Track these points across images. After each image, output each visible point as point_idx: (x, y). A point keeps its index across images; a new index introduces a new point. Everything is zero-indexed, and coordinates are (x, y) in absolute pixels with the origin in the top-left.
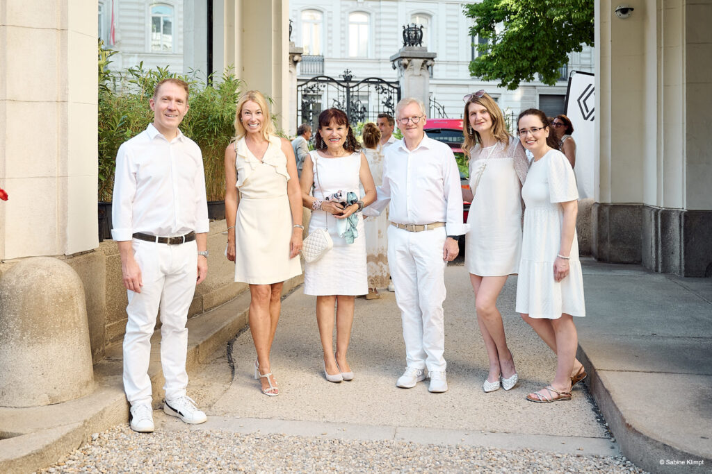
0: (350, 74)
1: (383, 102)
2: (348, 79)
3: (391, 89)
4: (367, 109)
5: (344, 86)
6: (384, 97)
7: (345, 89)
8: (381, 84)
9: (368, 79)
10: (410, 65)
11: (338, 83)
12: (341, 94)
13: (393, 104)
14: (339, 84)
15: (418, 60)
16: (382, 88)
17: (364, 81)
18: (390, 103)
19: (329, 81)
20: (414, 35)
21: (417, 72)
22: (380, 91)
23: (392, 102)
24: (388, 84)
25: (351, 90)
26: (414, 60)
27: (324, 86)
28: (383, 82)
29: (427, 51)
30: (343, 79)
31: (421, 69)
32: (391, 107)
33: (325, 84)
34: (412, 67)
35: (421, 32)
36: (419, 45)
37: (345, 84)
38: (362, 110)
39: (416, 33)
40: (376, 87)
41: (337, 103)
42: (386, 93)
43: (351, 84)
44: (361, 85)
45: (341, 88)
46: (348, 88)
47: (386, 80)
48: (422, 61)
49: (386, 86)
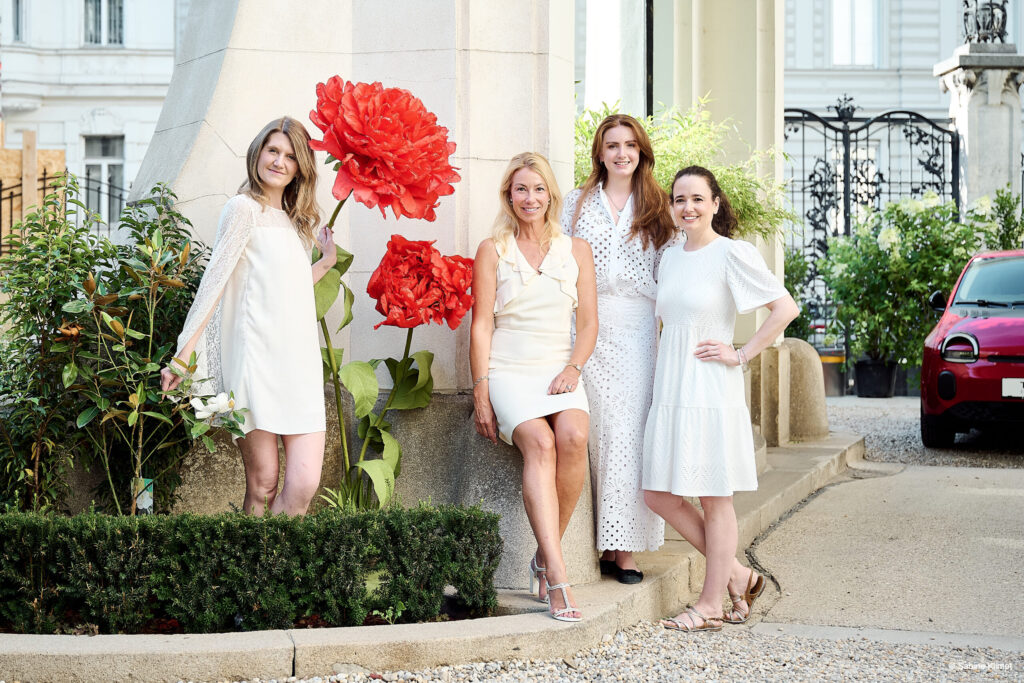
0: (851, 103)
1: (921, 163)
2: (845, 115)
3: (937, 133)
4: (886, 178)
5: (837, 130)
6: (923, 151)
7: (840, 136)
8: (915, 124)
9: (889, 114)
10: (979, 83)
11: (825, 122)
12: (830, 144)
13: (943, 166)
14: (826, 125)
15: (999, 72)
16: (919, 131)
17: (880, 119)
18: (935, 165)
19: (807, 119)
20: (989, 19)
21: (995, 97)
22: (915, 138)
23: (939, 162)
24: (931, 122)
25: (853, 136)
26: (989, 73)
27: (796, 130)
28: (920, 118)
29: (1016, 52)
30: (835, 114)
31: (1004, 91)
32: (938, 173)
33: (798, 125)
34: (983, 88)
35: (1003, 10)
36: (998, 40)
37: (839, 125)
38: (876, 179)
39: (993, 15)
40: (905, 131)
41: (822, 165)
42: (926, 143)
43: (853, 126)
44: (873, 127)
45: (831, 133)
46: (846, 132)
47: (927, 115)
48: (1006, 74)
49: (927, 129)
